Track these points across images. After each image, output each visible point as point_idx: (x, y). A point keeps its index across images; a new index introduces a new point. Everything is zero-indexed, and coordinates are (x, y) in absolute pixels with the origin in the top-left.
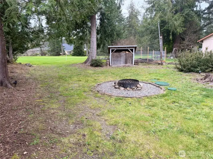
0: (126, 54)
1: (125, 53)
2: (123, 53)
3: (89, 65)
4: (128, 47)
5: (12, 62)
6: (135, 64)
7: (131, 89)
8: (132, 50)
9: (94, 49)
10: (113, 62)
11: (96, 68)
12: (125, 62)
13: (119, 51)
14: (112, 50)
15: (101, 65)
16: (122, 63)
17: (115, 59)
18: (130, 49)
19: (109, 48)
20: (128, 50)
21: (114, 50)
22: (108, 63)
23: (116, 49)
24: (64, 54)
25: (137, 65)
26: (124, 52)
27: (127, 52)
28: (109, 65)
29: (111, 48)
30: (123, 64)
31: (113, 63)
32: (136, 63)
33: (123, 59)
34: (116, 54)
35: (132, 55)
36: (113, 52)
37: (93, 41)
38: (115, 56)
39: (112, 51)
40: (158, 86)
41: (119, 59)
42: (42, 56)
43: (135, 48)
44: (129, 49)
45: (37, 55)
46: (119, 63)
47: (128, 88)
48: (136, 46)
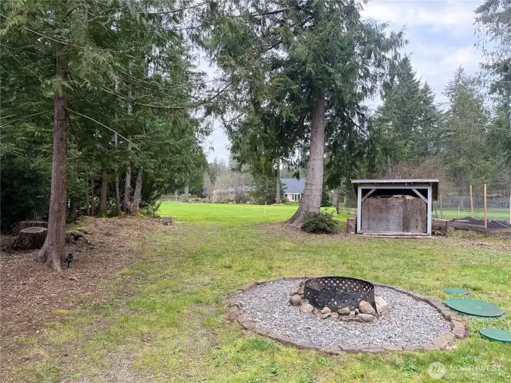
0: (405, 203)
1: (401, 201)
2: (396, 200)
3: (299, 226)
4: (409, 184)
5: (134, 214)
6: (433, 234)
7: (335, 315)
8: (425, 193)
9: (314, 188)
10: (365, 223)
11: (314, 236)
12: (404, 225)
13: (384, 193)
14: (363, 190)
15: (328, 229)
16: (392, 226)
17: (372, 214)
18: (418, 190)
19: (356, 186)
20: (411, 193)
21: (370, 190)
22: (353, 226)
23: (374, 188)
24: (284, 202)
25: (440, 237)
26: (400, 196)
27: (408, 197)
28: (356, 232)
29: (361, 184)
30: (397, 230)
31: (365, 226)
32: (440, 229)
33: (395, 216)
34: (374, 201)
35: (424, 205)
36: (366, 196)
37: (313, 169)
38: (371, 208)
39: (365, 192)
40: (448, 313)
41: (384, 215)
42: (237, 203)
43: (435, 186)
44: (414, 189)
45: (229, 201)
46: (385, 227)
47: (326, 309)
48: (437, 181)
